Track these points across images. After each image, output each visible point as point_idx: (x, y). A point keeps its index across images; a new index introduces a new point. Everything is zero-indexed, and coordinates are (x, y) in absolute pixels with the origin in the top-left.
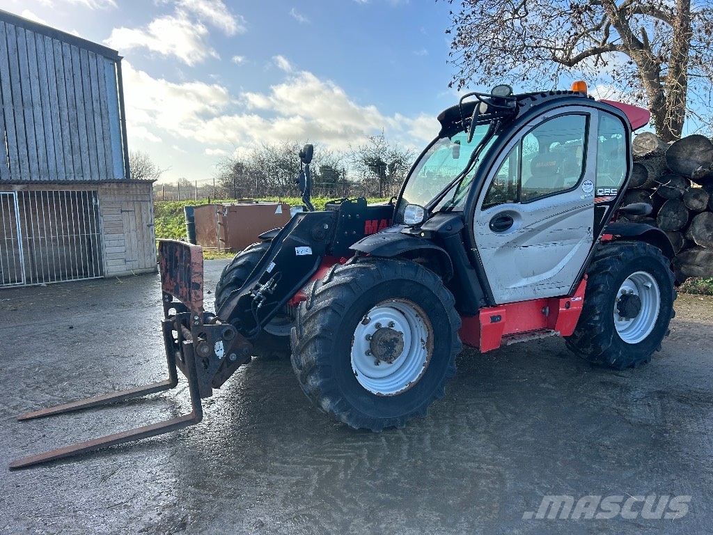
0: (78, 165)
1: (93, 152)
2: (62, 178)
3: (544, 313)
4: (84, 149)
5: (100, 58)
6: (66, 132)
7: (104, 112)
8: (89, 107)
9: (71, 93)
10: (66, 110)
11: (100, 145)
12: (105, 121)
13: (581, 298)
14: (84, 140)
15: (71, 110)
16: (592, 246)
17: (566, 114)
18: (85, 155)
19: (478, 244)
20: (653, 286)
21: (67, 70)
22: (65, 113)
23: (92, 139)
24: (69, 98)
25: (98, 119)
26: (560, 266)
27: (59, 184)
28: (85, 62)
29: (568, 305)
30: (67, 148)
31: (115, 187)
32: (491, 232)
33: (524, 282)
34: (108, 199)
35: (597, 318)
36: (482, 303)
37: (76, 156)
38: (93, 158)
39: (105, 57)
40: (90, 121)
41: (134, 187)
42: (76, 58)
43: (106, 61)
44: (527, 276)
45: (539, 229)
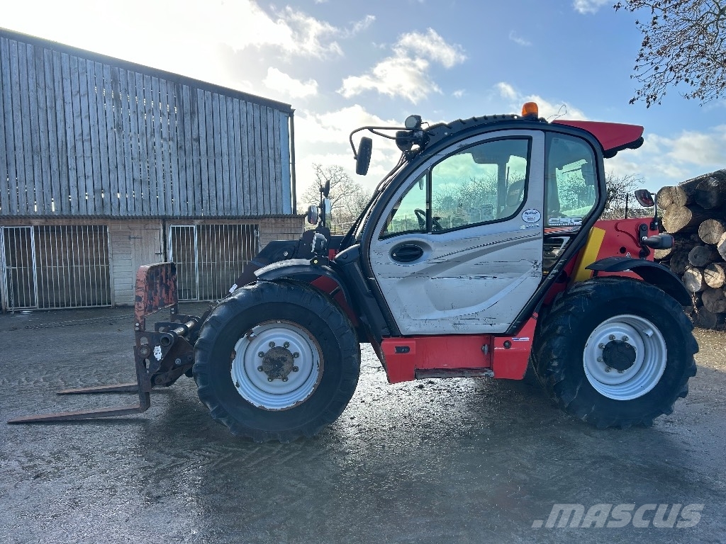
0: (254, 203)
1: (266, 192)
2: (241, 213)
3: (483, 351)
4: (260, 190)
5: (276, 112)
6: (246, 176)
7: (277, 157)
8: (265, 155)
9: (251, 143)
10: (247, 157)
11: (272, 185)
12: (278, 166)
13: (527, 339)
14: (260, 182)
15: (251, 157)
16: (541, 283)
17: (504, 138)
18: (260, 195)
19: (376, 273)
20: (654, 334)
21: (249, 124)
22: (246, 160)
23: (266, 181)
24: (250, 147)
25: (272, 163)
26: (492, 301)
27: (228, 219)
28: (263, 115)
29: (508, 345)
30: (247, 189)
31: (273, 221)
32: (392, 262)
33: (438, 314)
34: (267, 231)
35: (555, 364)
36: (385, 331)
37: (253, 196)
38: (267, 197)
39: (280, 111)
40: (266, 166)
41: (289, 222)
42: (257, 114)
43: (281, 114)
44: (443, 309)
45: (458, 261)
